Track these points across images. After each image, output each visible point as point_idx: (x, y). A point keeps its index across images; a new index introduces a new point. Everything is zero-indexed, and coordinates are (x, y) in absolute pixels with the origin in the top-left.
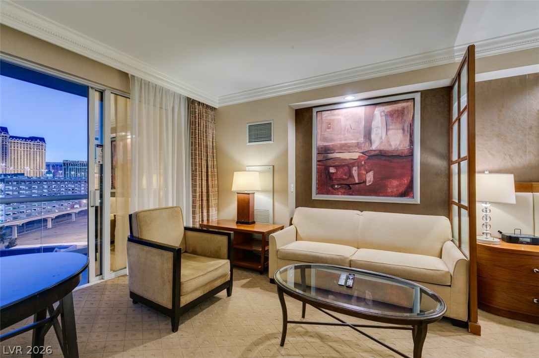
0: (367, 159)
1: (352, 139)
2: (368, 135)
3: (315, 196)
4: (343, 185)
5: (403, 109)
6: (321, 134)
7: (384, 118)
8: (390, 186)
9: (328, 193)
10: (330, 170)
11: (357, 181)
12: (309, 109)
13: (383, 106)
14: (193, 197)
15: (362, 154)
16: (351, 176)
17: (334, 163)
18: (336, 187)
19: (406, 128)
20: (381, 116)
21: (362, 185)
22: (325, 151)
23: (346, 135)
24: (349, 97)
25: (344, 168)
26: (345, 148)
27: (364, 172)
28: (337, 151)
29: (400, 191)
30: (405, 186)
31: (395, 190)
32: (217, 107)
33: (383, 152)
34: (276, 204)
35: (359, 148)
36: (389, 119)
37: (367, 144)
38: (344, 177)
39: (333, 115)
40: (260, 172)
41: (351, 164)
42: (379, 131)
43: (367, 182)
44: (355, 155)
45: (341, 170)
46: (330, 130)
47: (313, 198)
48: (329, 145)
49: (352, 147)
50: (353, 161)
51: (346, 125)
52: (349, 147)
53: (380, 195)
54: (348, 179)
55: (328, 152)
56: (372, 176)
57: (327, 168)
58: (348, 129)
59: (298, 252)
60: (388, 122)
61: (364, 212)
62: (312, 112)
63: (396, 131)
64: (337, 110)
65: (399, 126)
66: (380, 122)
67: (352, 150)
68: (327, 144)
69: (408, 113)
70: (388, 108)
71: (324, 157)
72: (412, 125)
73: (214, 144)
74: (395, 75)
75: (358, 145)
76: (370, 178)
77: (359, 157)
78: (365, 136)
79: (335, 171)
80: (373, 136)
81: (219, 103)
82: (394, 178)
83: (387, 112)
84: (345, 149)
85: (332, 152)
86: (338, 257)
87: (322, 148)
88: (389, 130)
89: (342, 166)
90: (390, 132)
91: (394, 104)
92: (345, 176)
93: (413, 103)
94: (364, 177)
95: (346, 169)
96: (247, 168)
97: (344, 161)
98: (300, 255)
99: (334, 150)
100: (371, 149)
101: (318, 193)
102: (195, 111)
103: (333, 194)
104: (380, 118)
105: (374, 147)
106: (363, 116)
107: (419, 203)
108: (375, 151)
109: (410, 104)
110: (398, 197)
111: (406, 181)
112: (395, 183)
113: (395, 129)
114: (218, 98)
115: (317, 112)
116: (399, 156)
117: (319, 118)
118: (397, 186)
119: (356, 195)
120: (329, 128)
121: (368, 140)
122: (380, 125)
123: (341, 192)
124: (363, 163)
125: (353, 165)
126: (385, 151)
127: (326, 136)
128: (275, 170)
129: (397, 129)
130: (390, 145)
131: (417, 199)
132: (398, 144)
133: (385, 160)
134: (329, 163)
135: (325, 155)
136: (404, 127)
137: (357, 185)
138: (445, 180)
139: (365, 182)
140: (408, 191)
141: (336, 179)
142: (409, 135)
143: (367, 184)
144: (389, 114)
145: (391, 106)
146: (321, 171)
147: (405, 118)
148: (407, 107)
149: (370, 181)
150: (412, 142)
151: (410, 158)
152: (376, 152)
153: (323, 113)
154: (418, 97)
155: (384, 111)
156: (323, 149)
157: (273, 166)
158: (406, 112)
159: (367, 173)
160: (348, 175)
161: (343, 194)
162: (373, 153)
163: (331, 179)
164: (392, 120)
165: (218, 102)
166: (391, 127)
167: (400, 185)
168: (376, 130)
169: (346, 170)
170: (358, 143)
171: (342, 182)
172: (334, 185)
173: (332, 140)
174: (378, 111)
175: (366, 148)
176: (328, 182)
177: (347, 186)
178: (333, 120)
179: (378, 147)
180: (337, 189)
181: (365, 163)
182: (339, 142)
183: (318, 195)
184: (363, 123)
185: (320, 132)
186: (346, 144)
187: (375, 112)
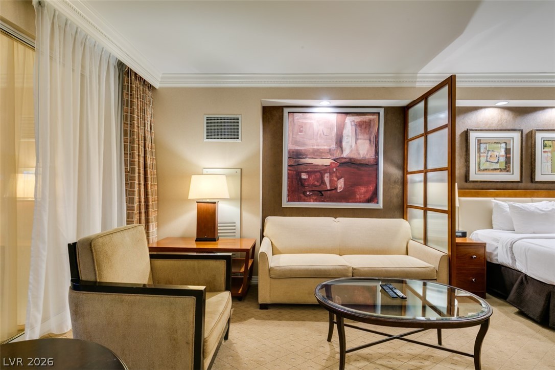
0: (338, 166)
1: (325, 146)
2: (339, 142)
3: (285, 204)
4: (316, 192)
5: (370, 121)
6: (293, 137)
7: (354, 127)
8: (358, 193)
9: (299, 200)
10: (302, 176)
11: (329, 188)
12: (280, 109)
13: (353, 116)
14: (127, 210)
15: (333, 161)
16: (323, 182)
17: (307, 169)
18: (308, 193)
19: (372, 139)
20: (352, 125)
21: (334, 191)
22: (296, 155)
23: (319, 141)
24: (325, 102)
25: (317, 174)
26: (318, 153)
27: (335, 179)
28: (309, 157)
29: (367, 198)
30: (371, 193)
31: (363, 196)
32: (157, 87)
33: (353, 160)
34: (244, 214)
35: (331, 155)
36: (358, 129)
37: (339, 151)
38: (316, 183)
39: (306, 118)
40: (227, 176)
41: (323, 170)
42: (350, 139)
43: (338, 189)
44: (327, 162)
45: (313, 176)
46: (302, 134)
47: (283, 206)
48: (301, 150)
49: (324, 153)
50: (325, 167)
51: (319, 131)
52: (322, 153)
53: (350, 201)
54: (320, 185)
55: (300, 157)
56: (343, 183)
57: (298, 174)
58: (320, 135)
59: (297, 268)
60: (357, 132)
61: (338, 218)
62: (283, 111)
63: (364, 141)
64: (310, 114)
65: (366, 136)
66: (350, 131)
67: (324, 156)
68: (299, 148)
69: (374, 125)
70: (358, 119)
71: (295, 162)
72: (377, 137)
73: (153, 137)
74: (369, 88)
75: (330, 151)
76: (341, 184)
77: (331, 163)
78: (336, 143)
79: (307, 177)
80: (344, 144)
81: (161, 82)
82: (362, 185)
83: (357, 122)
84: (317, 155)
85: (304, 157)
86: (341, 267)
87: (293, 152)
88: (358, 139)
89: (315, 172)
90: (359, 142)
91: (363, 115)
92: (318, 182)
93: (378, 117)
94: (336, 183)
95: (318, 175)
96: (205, 171)
97: (317, 167)
98: (300, 270)
99: (307, 155)
100: (342, 156)
101: (288, 201)
102: (131, 87)
103: (304, 201)
104: (350, 127)
105: (345, 155)
106: (335, 123)
107: (382, 207)
108: (345, 158)
109: (375, 117)
110: (365, 202)
111: (372, 188)
112: (363, 190)
113: (363, 139)
114: (161, 76)
115: (289, 113)
116: (366, 165)
117: (290, 119)
118: (364, 193)
119: (328, 201)
120: (301, 131)
121: (339, 148)
122: (350, 134)
123: (313, 199)
124: (335, 170)
125: (325, 171)
126: (355, 159)
127: (298, 139)
128: (243, 174)
129: (365, 139)
130: (359, 154)
131: (380, 205)
132: (365, 153)
133: (354, 168)
134: (301, 168)
135: (297, 159)
136: (370, 138)
137: (329, 192)
138: (401, 187)
139: (336, 189)
140: (373, 198)
141: (308, 186)
142: (374, 146)
143: (339, 191)
144: (358, 124)
145: (360, 117)
146: (293, 176)
147: (371, 130)
148: (373, 120)
149: (341, 188)
150: (377, 153)
151: (375, 167)
152: (347, 160)
153: (295, 114)
154: (382, 112)
155: (354, 121)
156: (295, 153)
157: (241, 169)
158: (372, 124)
159: (338, 180)
160: (320, 181)
161: (315, 200)
162: (344, 161)
163: (303, 185)
164: (361, 130)
165: (160, 80)
166: (360, 137)
167: (367, 192)
168: (347, 139)
169: (318, 177)
170: (330, 149)
171: (314, 188)
172: (306, 192)
173: (304, 144)
174: (349, 120)
175: (337, 155)
176: (299, 189)
177: (319, 192)
178: (305, 124)
179: (349, 155)
180: (309, 195)
181: (336, 169)
182: (312, 147)
183: (288, 203)
184: (335, 130)
185: (291, 135)
186: (318, 150)
187: (346, 121)
